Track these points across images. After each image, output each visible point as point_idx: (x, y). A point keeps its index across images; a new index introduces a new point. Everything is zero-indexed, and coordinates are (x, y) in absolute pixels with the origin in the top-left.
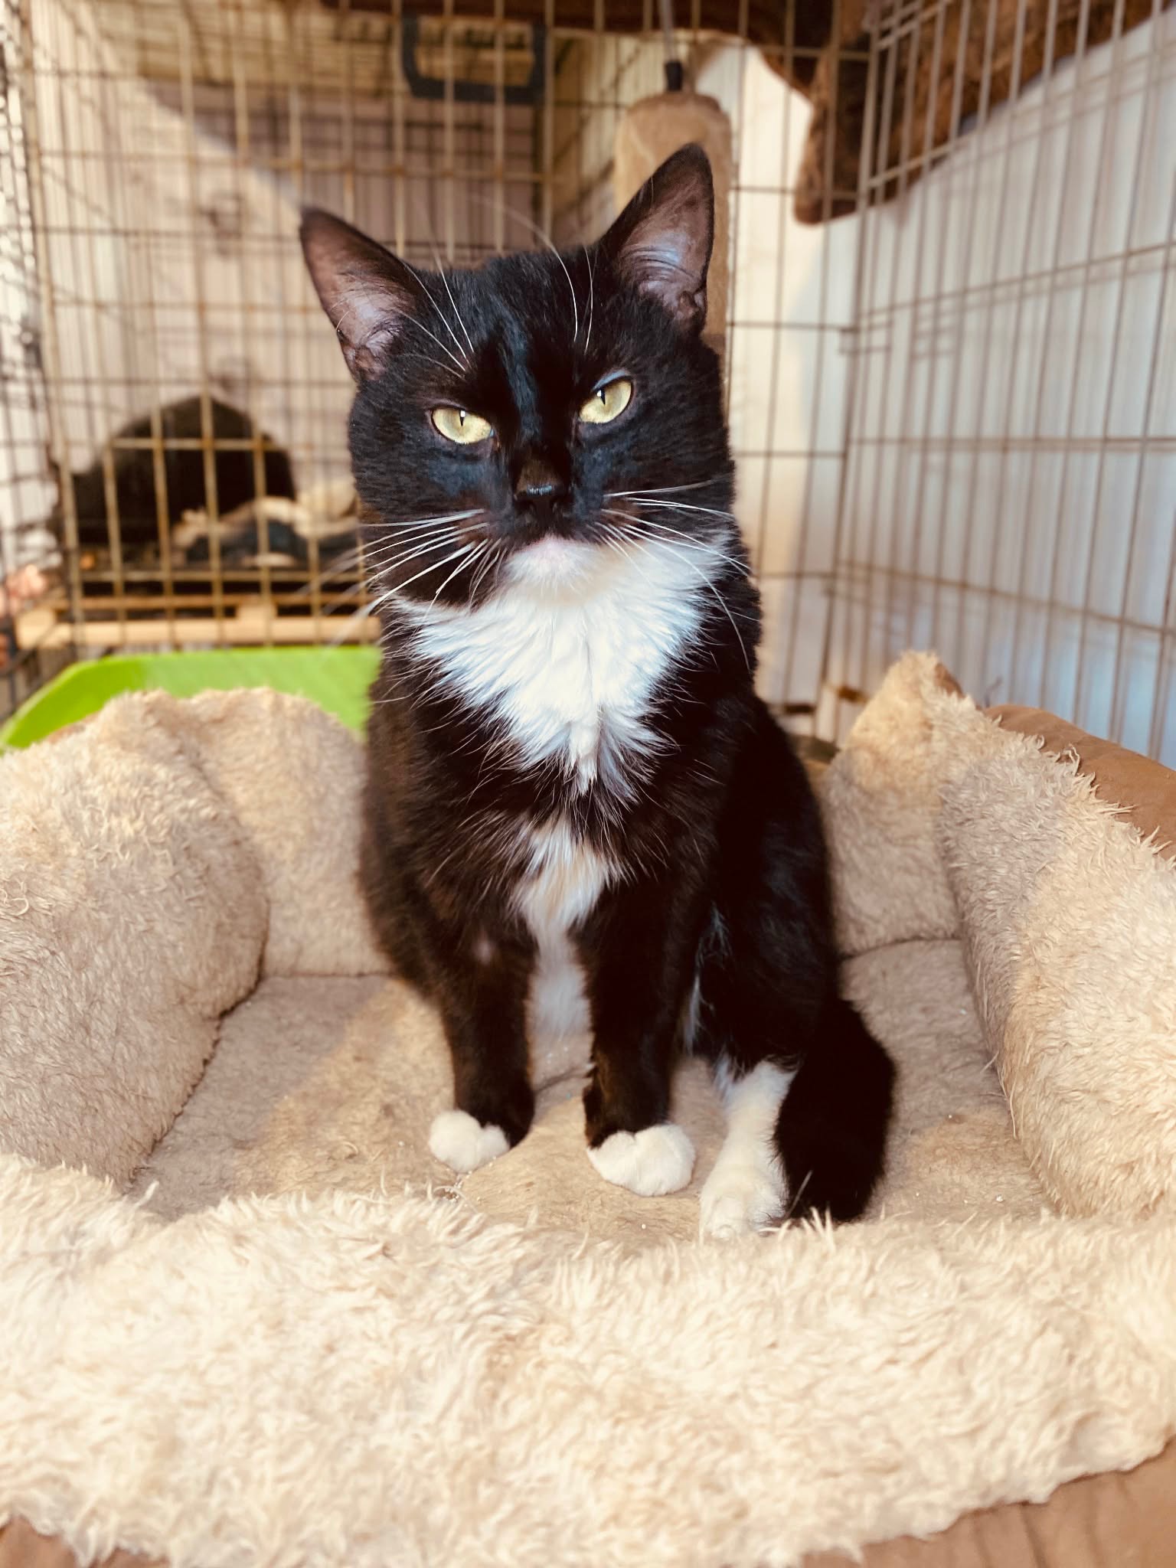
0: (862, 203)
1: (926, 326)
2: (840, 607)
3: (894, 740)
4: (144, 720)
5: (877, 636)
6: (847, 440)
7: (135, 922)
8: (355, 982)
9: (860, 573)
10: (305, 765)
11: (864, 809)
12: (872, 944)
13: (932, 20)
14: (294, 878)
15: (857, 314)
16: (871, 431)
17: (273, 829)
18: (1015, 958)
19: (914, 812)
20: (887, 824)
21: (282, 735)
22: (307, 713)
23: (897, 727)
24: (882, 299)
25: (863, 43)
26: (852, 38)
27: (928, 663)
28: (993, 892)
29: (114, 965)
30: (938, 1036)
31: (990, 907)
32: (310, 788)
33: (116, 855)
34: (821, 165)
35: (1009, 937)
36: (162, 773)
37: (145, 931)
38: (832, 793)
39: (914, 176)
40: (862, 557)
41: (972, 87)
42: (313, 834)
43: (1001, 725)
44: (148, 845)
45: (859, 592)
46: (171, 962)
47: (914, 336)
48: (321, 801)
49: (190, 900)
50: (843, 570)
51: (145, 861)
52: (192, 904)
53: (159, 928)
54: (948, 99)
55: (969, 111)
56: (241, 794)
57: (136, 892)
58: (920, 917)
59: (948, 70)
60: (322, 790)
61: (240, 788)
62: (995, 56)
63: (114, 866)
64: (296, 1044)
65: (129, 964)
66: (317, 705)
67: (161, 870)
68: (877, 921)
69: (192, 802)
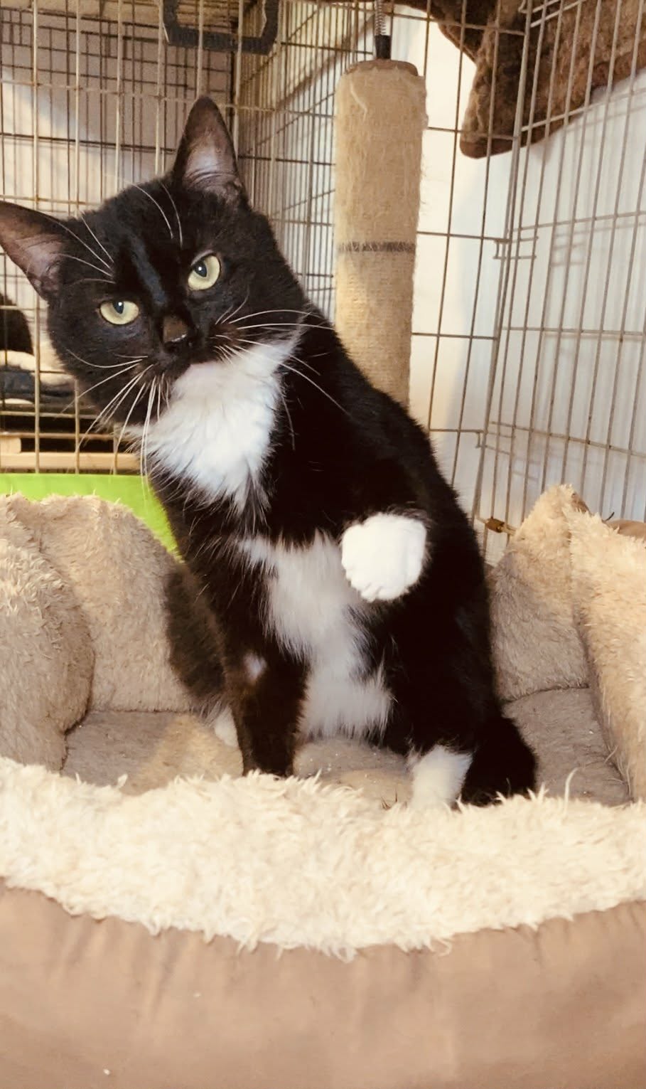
0: (515, 144)
1: (562, 241)
2: (490, 457)
3: (542, 546)
4: (7, 515)
5: (518, 480)
6: (499, 328)
7: (22, 655)
8: (153, 715)
9: (507, 431)
10: (122, 553)
11: (521, 595)
12: (524, 692)
13: (573, 11)
14: (112, 637)
15: (509, 228)
16: (518, 321)
17: (99, 599)
18: (630, 679)
19: (555, 597)
20: (538, 605)
21: (106, 531)
22: (124, 515)
23: (545, 536)
24: (529, 220)
25: (519, 22)
26: (510, 18)
27: (568, 491)
28: (615, 640)
29: (12, 683)
30: (574, 746)
31: (613, 650)
32: (126, 571)
33: (8, 607)
34: (484, 112)
35: (626, 667)
36: (25, 554)
37: (28, 662)
38: (498, 585)
39: (556, 126)
40: (508, 418)
41: (601, 66)
42: (127, 605)
43: (619, 532)
44: (26, 603)
45: (505, 445)
46: (44, 686)
47: (553, 248)
48: (132, 582)
49: (53, 643)
50: (493, 428)
51: (25, 613)
52: (55, 647)
53: (36, 661)
54: (583, 73)
55: (598, 84)
56: (75, 574)
57: (21, 635)
58: (558, 671)
59: (584, 51)
60: (134, 573)
61: (74, 569)
62: (618, 46)
63: (8, 614)
64: (122, 753)
65: (20, 684)
66: (130, 510)
67: (37, 620)
68: (528, 676)
69: (47, 576)
